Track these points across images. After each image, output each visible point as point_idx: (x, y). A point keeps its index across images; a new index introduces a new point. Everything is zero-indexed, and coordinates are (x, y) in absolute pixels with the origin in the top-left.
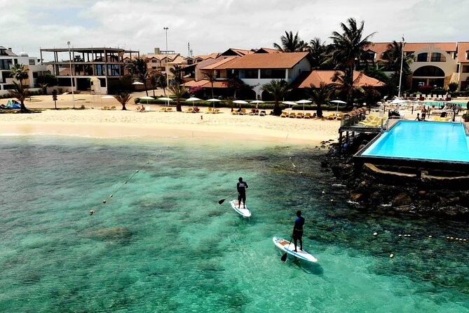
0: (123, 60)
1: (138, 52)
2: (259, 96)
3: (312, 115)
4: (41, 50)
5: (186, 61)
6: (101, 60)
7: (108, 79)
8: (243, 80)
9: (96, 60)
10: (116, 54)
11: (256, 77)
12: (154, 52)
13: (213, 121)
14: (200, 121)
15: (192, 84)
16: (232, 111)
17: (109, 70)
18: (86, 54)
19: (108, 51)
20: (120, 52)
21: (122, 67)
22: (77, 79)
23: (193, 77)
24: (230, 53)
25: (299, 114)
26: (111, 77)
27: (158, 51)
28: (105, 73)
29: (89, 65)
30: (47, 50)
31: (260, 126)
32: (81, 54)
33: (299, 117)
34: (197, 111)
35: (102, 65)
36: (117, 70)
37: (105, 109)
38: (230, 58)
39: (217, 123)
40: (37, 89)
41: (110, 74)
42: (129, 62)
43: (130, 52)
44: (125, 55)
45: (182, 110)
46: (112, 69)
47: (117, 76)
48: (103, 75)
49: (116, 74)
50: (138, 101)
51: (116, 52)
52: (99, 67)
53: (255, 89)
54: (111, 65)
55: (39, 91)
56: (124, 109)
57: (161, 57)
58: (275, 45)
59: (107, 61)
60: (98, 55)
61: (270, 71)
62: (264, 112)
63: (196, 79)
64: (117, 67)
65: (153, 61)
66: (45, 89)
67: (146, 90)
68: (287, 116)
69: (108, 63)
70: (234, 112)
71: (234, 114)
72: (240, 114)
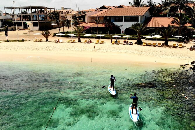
0: (46, 12)
1: (54, 8)
2: (123, 31)
3: (162, 44)
4: (5, 8)
5: (78, 13)
6: (35, 12)
7: (39, 22)
8: (113, 22)
9: (33, 13)
10: (43, 10)
11: (122, 21)
12: (61, 9)
13: (102, 49)
14: (93, 49)
15: (84, 25)
16: (111, 42)
17: (40, 18)
18: (28, 10)
19: (39, 8)
20: (45, 8)
21: (46, 16)
22: (24, 22)
23: (84, 21)
24: (103, 8)
25: (154, 44)
26: (40, 21)
27: (63, 8)
28: (37, 19)
29: (29, 15)
30: (8, 8)
31: (133, 53)
32: (25, 10)
33: (155, 46)
34: (91, 42)
35: (36, 15)
36: (44, 18)
37: (36, 41)
38: (104, 10)
39: (105, 51)
40: (3, 28)
41: (40, 20)
42: (49, 13)
43: (50, 8)
44: (48, 10)
45: (81, 41)
46: (41, 17)
47: (44, 21)
48: (37, 20)
49: (43, 20)
50: (55, 35)
51: (43, 8)
52: (35, 16)
53: (120, 28)
54: (41, 15)
55: (4, 29)
56: (47, 41)
57: (65, 11)
58: (130, 3)
59: (38, 13)
60: (34, 10)
61: (129, 17)
62: (132, 42)
63: (86, 22)
64: (43, 16)
65: (61, 13)
66: (7, 28)
67: (59, 27)
68: (147, 45)
69: (38, 14)
70: (113, 43)
71: (113, 44)
72: (117, 44)
